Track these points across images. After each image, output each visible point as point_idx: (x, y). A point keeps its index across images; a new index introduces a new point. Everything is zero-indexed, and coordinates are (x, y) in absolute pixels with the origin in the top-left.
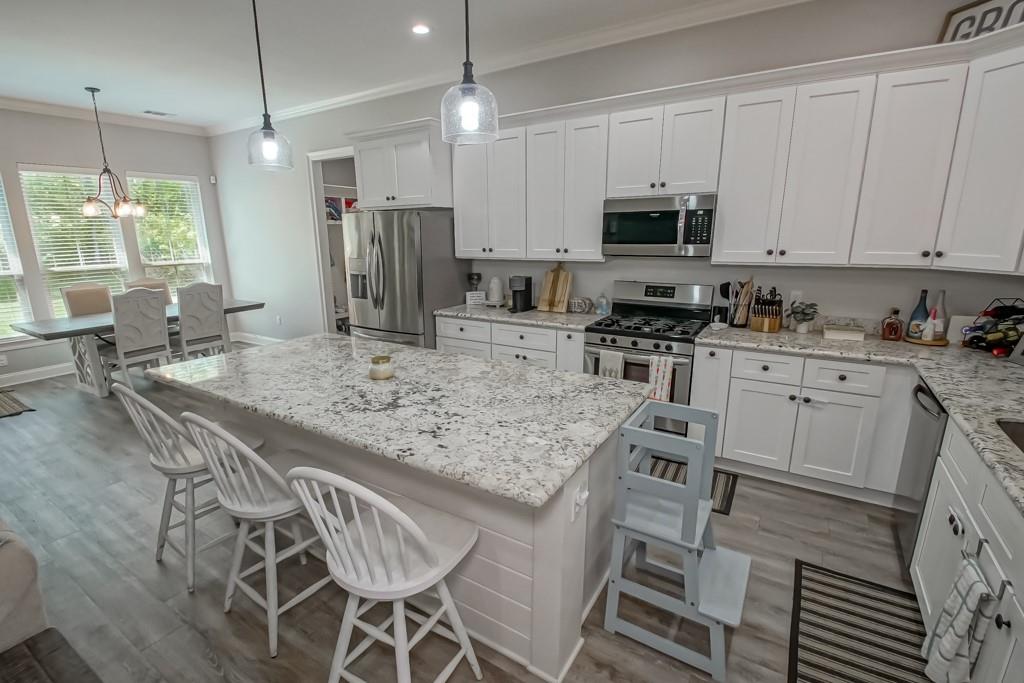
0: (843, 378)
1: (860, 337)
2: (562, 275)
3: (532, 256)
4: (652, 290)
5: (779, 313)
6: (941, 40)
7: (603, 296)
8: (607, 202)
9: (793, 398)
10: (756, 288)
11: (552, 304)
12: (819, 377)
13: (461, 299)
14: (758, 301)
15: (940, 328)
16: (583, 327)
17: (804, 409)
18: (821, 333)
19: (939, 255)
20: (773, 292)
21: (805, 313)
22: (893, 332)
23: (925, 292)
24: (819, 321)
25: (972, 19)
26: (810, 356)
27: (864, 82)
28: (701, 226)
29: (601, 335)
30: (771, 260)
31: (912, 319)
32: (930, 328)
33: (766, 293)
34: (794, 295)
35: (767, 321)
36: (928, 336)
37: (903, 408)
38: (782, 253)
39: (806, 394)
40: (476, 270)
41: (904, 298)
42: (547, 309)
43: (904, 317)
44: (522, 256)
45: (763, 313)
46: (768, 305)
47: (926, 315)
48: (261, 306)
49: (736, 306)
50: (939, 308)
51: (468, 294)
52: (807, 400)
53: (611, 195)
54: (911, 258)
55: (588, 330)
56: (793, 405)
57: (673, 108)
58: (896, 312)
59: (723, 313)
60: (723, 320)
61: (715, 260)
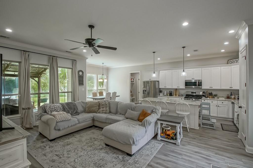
0: (223, 103)
1: (224, 98)
2: (177, 91)
3: (173, 88)
4: (192, 93)
5: (212, 95)
6: (227, 64)
7: (184, 94)
8: (185, 81)
9: (216, 106)
10: (208, 92)
11: (176, 95)
12: (219, 103)
13: (159, 95)
14: (209, 94)
15: (234, 97)
16: (184, 97)
17: (218, 107)
18: (219, 98)
19: (232, 87)
20: (211, 92)
21: (216, 95)
22: (228, 98)
23: (231, 92)
24: (218, 97)
25: (231, 61)
26: (218, 100)
27: (219, 68)
28: (200, 84)
29: (187, 98)
30: (210, 88)
31: (230, 96)
32: (233, 97)
33: (210, 93)
34: (214, 93)
35: (211, 96)
36: (233, 98)
37: (231, 105)
38: (212, 87)
39: (218, 105)
40: (161, 90)
41: (229, 93)
42: (175, 96)
43: (229, 95)
44: (171, 88)
45: (210, 95)
46: (211, 94)
47: (232, 95)
48: (119, 96)
49: (206, 95)
50: (234, 94)
51: (160, 94)
52: (218, 106)
53: (186, 80)
54: (228, 88)
55: (185, 98)
56: (216, 107)
57: (194, 69)
58: (228, 95)
59: (204, 96)
60: (204, 97)
61: (202, 88)
